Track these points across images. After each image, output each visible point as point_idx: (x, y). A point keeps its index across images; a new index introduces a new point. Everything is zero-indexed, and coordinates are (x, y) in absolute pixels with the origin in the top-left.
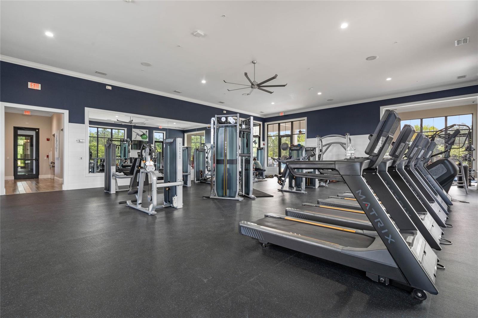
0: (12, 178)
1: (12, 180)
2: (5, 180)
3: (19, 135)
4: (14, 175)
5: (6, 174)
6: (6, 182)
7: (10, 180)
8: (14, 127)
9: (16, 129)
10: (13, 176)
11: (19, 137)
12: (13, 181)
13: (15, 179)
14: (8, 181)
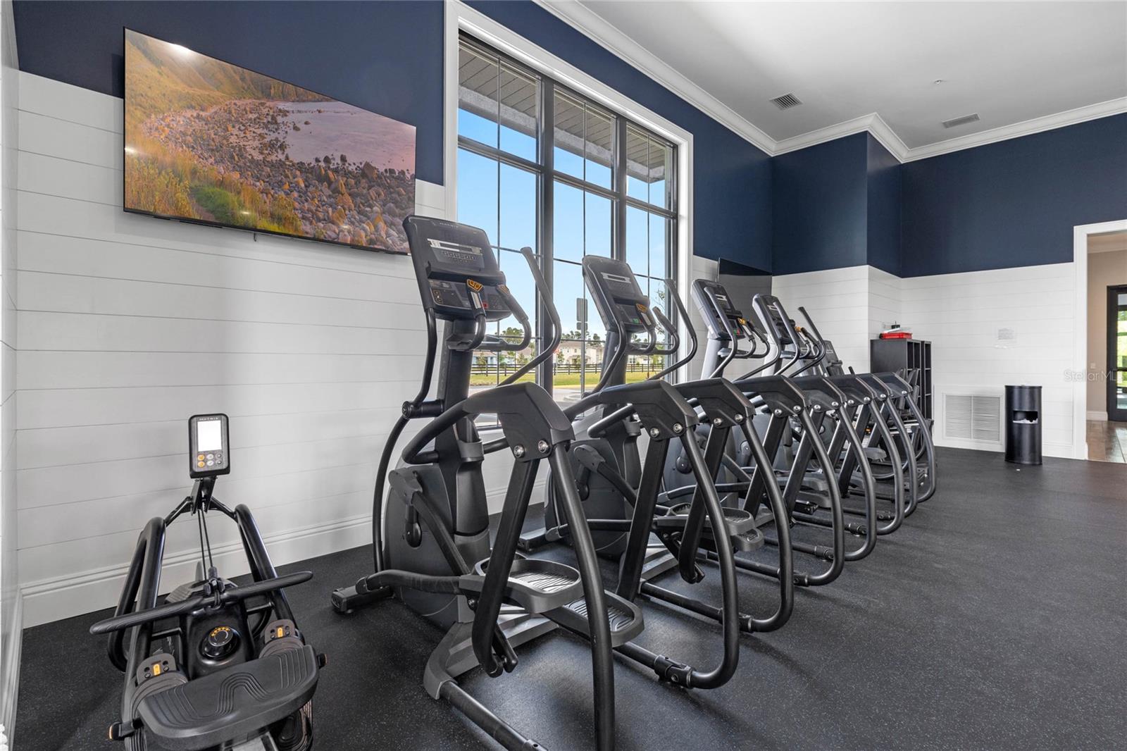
0: (1103, 416)
1: (1102, 421)
2: (1087, 421)
3: (1121, 306)
4: (1108, 410)
5: (1090, 407)
6: (1090, 425)
7: (1098, 421)
8: (1108, 287)
9: (1114, 291)
10: (1106, 413)
11: (1121, 314)
12: (1105, 425)
13: (1110, 419)
14: (1093, 423)
